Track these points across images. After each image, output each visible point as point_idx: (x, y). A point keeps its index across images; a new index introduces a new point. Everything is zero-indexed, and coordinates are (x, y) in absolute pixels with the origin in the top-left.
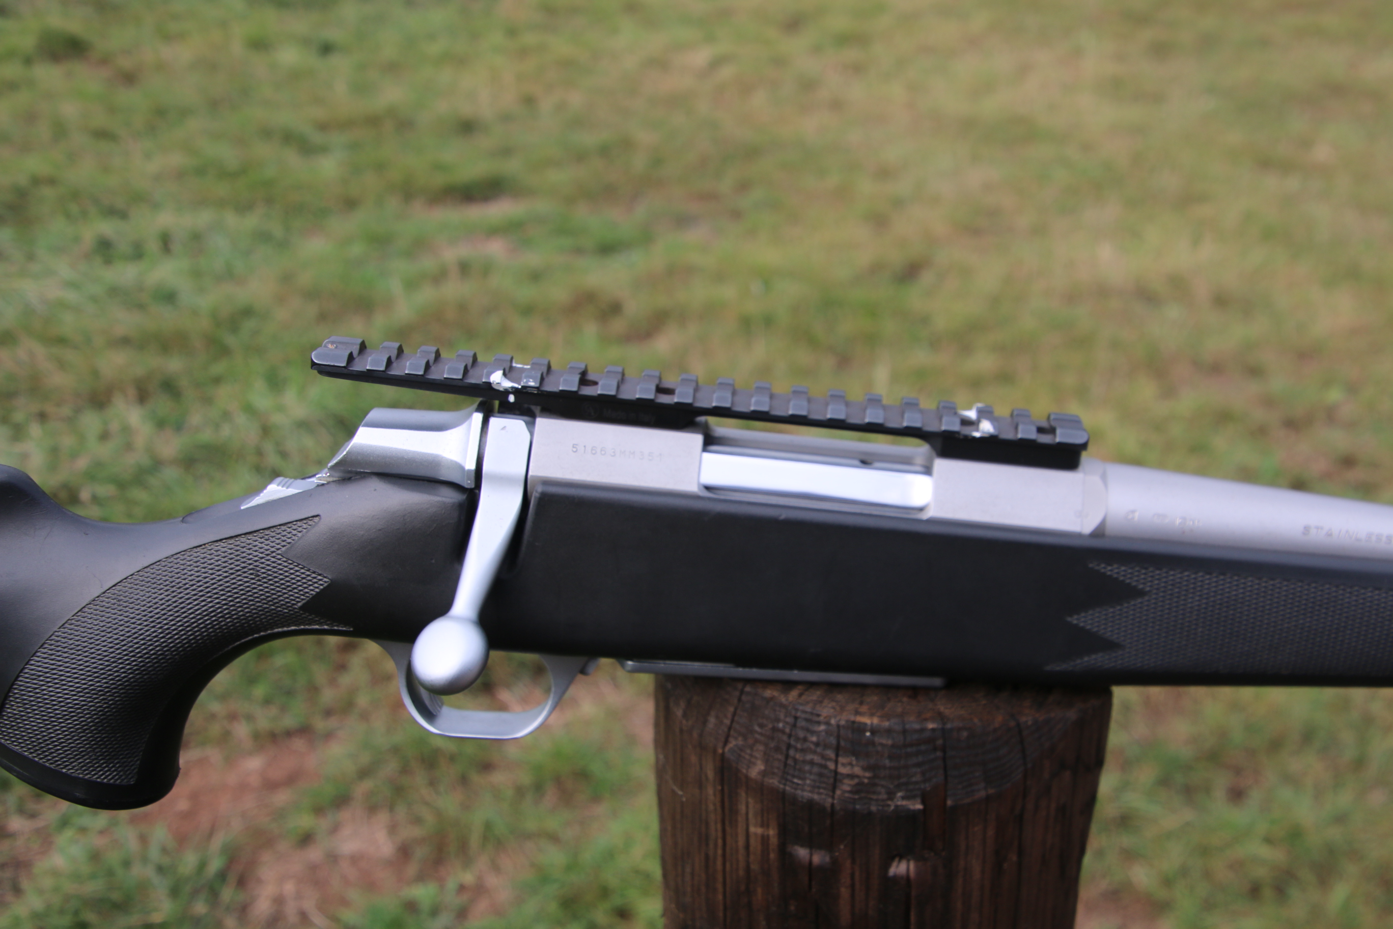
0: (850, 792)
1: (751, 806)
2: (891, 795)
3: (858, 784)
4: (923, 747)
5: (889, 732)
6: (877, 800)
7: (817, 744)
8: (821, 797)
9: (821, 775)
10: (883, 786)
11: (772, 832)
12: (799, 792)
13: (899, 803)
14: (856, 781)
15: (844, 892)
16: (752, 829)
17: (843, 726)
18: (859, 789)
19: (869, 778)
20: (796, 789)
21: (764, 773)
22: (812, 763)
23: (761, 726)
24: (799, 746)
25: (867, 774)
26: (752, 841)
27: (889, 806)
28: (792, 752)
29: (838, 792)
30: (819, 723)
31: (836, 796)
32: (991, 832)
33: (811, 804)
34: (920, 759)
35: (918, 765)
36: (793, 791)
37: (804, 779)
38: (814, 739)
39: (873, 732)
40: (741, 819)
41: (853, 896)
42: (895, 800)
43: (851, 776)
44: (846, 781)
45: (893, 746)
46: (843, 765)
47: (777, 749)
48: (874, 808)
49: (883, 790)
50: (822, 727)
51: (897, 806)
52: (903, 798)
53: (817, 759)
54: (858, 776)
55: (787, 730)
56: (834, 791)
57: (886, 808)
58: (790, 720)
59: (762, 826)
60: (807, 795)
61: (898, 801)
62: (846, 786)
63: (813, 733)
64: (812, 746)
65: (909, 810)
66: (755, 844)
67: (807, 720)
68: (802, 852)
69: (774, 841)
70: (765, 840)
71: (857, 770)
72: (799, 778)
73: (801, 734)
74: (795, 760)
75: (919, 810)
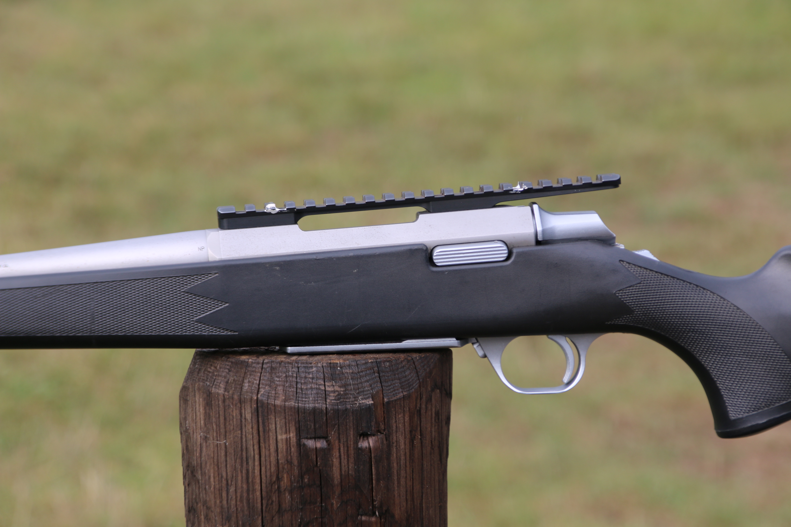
0: (335, 400)
1: (278, 423)
2: (356, 398)
3: (338, 395)
4: (368, 372)
5: (349, 366)
6: (349, 402)
7: (313, 378)
8: (320, 405)
9: (317, 394)
10: (351, 394)
11: (292, 435)
12: (307, 405)
13: (361, 402)
14: (337, 393)
15: (336, 462)
16: (279, 437)
17: (325, 366)
18: (339, 397)
19: (343, 391)
20: (305, 404)
21: (285, 401)
22: (312, 388)
23: (279, 377)
24: (303, 381)
25: (342, 389)
26: (280, 445)
27: (356, 404)
28: (299, 386)
29: (328, 401)
30: (312, 367)
31: (327, 403)
32: (407, 419)
33: (314, 409)
34: (368, 378)
35: (367, 381)
36: (303, 405)
37: (309, 398)
38: (311, 376)
39: (341, 367)
40: (272, 435)
41: (340, 463)
42: (359, 400)
43: (334, 392)
44: (332, 394)
45: (352, 373)
46: (328, 386)
47: (290, 386)
48: (348, 407)
49: (352, 396)
50: (314, 369)
51: (360, 404)
52: (362, 399)
53: (314, 386)
54: (337, 391)
55: (295, 375)
56: (326, 401)
57: (354, 406)
58: (295, 370)
59: (286, 433)
60: (311, 405)
61: (360, 400)
62: (332, 397)
63: (309, 373)
64: (311, 380)
65: (367, 404)
66: (282, 446)
67: (305, 367)
68: (310, 443)
69: (294, 440)
70: (288, 441)
71: (337, 388)
72: (306, 398)
73: (303, 375)
74: (302, 389)
75: (372, 404)
